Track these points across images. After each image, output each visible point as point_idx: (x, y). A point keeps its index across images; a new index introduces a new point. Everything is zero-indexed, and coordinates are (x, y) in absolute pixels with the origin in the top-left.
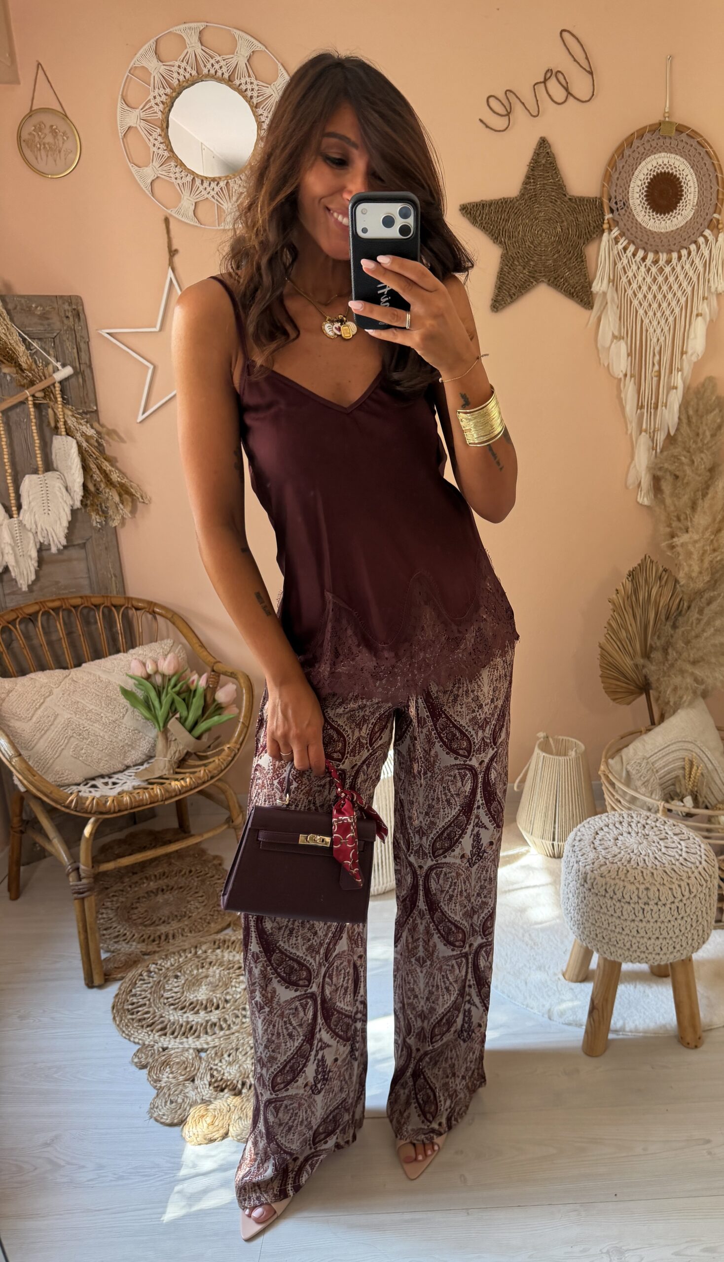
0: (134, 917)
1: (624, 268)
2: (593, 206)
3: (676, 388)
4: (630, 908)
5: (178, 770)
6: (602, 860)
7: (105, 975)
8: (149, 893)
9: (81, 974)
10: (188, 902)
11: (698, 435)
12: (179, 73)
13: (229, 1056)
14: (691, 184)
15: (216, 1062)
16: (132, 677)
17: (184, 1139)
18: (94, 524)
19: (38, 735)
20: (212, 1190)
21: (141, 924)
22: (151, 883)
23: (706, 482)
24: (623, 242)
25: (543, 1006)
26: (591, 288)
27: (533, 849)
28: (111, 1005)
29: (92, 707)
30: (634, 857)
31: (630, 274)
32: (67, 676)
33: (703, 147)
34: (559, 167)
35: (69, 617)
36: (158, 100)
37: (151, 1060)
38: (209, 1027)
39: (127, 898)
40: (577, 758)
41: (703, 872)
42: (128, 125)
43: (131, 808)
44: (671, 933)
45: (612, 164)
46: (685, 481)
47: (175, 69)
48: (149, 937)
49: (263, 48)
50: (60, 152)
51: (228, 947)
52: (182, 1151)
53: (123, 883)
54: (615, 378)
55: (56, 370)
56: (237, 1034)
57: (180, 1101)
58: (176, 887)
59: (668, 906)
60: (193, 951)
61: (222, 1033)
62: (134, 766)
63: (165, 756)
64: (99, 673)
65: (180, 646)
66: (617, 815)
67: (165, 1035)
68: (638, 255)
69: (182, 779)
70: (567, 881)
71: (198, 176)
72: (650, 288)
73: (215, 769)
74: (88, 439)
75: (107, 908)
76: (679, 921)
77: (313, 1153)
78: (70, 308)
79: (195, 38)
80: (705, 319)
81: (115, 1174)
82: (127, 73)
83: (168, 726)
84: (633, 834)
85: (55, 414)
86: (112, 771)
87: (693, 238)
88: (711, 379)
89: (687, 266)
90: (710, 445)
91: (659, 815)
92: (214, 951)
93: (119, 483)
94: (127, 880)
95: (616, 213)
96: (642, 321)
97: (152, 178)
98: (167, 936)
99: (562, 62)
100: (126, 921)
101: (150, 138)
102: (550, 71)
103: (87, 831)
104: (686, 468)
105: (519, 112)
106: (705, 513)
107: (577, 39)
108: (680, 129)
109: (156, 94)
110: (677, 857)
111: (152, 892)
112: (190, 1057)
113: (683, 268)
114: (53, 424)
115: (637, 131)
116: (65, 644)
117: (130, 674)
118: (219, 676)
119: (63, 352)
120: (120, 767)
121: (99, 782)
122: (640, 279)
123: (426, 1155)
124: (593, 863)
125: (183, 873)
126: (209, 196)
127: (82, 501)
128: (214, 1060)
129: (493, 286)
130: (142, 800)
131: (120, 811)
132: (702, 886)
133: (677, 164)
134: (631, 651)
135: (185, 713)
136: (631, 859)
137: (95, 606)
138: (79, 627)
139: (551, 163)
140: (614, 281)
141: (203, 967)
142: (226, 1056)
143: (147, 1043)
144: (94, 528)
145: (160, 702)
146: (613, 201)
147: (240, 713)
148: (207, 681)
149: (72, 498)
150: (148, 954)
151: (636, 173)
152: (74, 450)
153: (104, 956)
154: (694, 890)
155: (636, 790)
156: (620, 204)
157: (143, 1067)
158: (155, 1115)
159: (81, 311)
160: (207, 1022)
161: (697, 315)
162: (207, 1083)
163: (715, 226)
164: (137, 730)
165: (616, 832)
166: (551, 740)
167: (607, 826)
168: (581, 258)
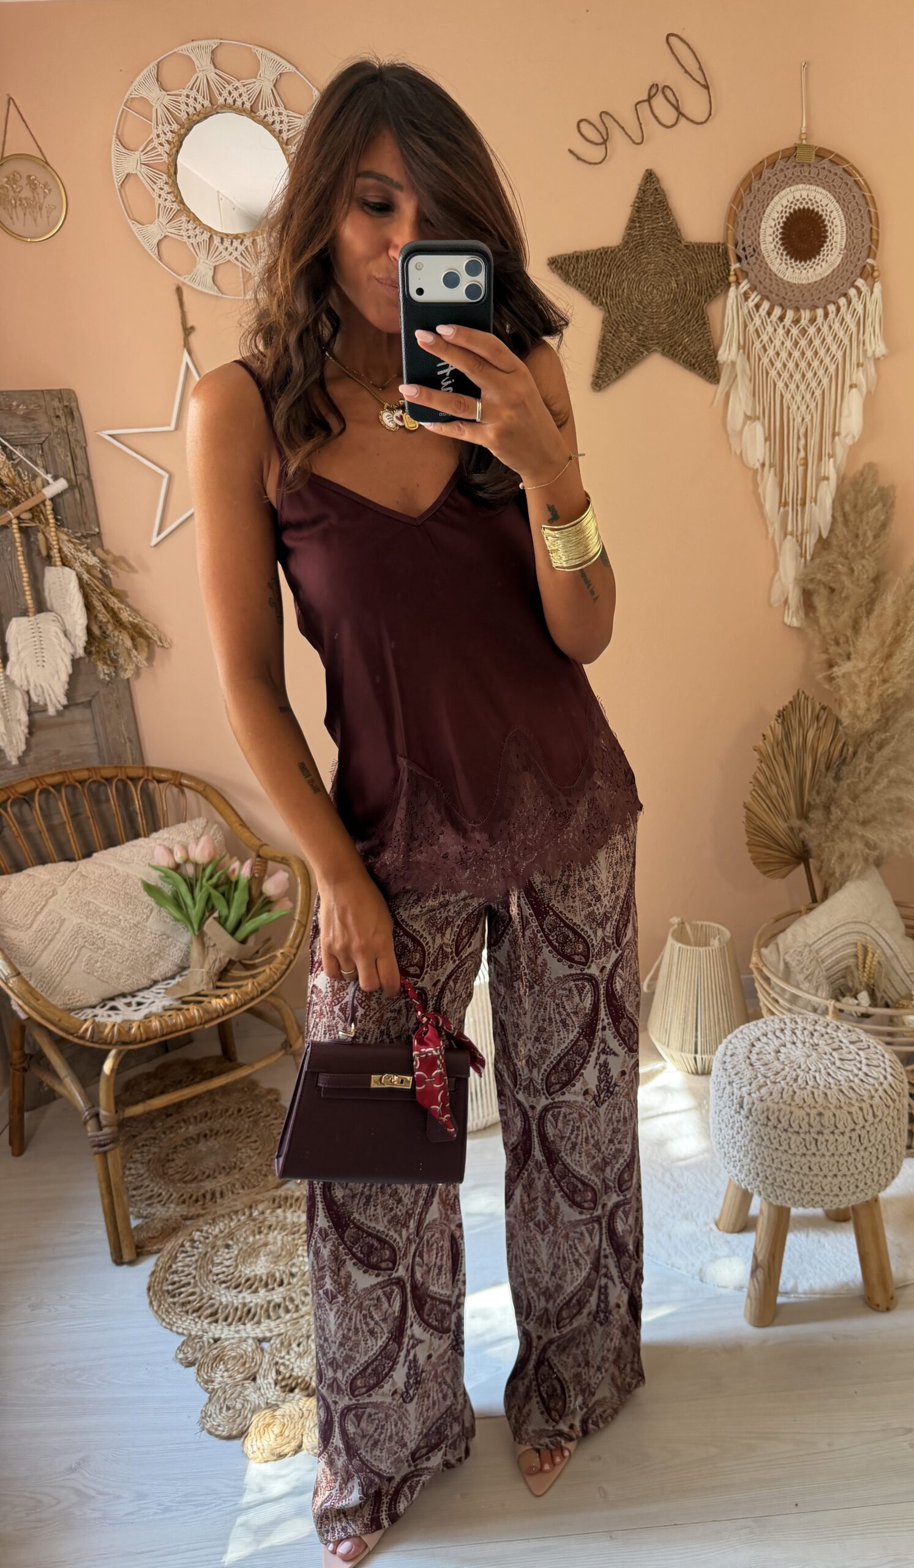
0: (171, 1172)
1: (757, 330)
2: (717, 253)
3: (827, 479)
4: (799, 1139)
5: (219, 984)
6: (761, 1080)
7: (137, 1247)
8: (188, 1141)
9: (106, 1248)
10: (238, 1150)
11: (857, 536)
12: (187, 105)
13: (299, 1345)
14: (837, 222)
15: (283, 1354)
16: (156, 868)
17: (246, 1455)
18: (102, 676)
19: (41, 947)
20: (285, 1520)
21: (180, 1180)
22: (191, 1127)
23: (870, 595)
24: (754, 298)
25: (693, 1265)
26: (716, 356)
27: (670, 1066)
28: (146, 1286)
29: (107, 908)
30: (802, 1074)
31: (765, 338)
32: (74, 870)
33: (850, 175)
34: (671, 206)
35: (74, 795)
36: (163, 139)
37: (199, 1356)
38: (272, 1310)
39: (161, 1147)
40: (722, 949)
41: (889, 1090)
42: (126, 172)
43: (163, 1035)
44: (852, 1168)
45: (737, 200)
46: (843, 595)
47: (183, 99)
48: (191, 1197)
49: (293, 69)
50: (40, 209)
51: (291, 1206)
52: (245, 1470)
53: (154, 1128)
54: (750, 469)
55: (46, 484)
56: (307, 1317)
57: (239, 1406)
58: (221, 1131)
59: (848, 1134)
60: (247, 1213)
61: (288, 1317)
62: (164, 980)
63: (202, 967)
64: (113, 865)
65: (215, 826)
66: (777, 1021)
67: (216, 1321)
68: (774, 313)
69: (225, 995)
70: (719, 1108)
71: (217, 233)
72: (790, 355)
73: (266, 981)
74: (89, 569)
75: (135, 1162)
76: (862, 1153)
77: (412, 1472)
78: (60, 406)
79: (207, 59)
80: (860, 391)
81: (160, 1505)
82: (122, 107)
83: (205, 928)
84: (799, 1044)
85: (47, 539)
86: (135, 988)
87: (842, 290)
88: (870, 466)
89: (836, 326)
90: (873, 548)
91: (829, 1018)
92: (273, 1211)
93: (131, 623)
94: (160, 1124)
95: (744, 261)
96: (782, 397)
97: (159, 237)
98: (213, 1194)
99: (670, 74)
100: (161, 1177)
101: (155, 187)
102: (654, 86)
103: (108, 1066)
104: (844, 578)
105: (617, 137)
106: (870, 634)
107: (688, 45)
108: (821, 154)
109: (160, 132)
110: (856, 1071)
111: (192, 1138)
112: (250, 1349)
113: (830, 327)
114: (44, 553)
115: (768, 158)
116: (70, 829)
117: (154, 863)
118: (266, 863)
119: (54, 461)
120: (146, 982)
121: (120, 1003)
122: (777, 343)
123: (554, 1464)
124: (750, 1084)
125: (230, 1112)
126: (232, 258)
127: (85, 649)
128: (280, 1352)
129: (594, 359)
130: (175, 1024)
131: (148, 1040)
132: (888, 1107)
133: (819, 197)
134: (784, 810)
135: (225, 912)
136: (797, 1076)
137: (107, 779)
138: (86, 808)
139: (660, 202)
140: (745, 347)
141: (260, 1232)
142: (294, 1345)
143: (193, 1333)
144: (102, 681)
145: (193, 898)
146: (741, 246)
147: (294, 908)
148: (252, 870)
149: (73, 646)
150: (191, 1218)
151: (768, 211)
152: (74, 584)
153: (134, 1223)
154: (879, 1113)
155: (798, 987)
157: (191, 1364)
158: (208, 1426)
159: (74, 409)
160: (269, 1302)
161: (851, 387)
162: (272, 1382)
163: (869, 274)
164: (165, 935)
165: (777, 1043)
166: (687, 927)
167: (766, 1035)
168: (703, 321)
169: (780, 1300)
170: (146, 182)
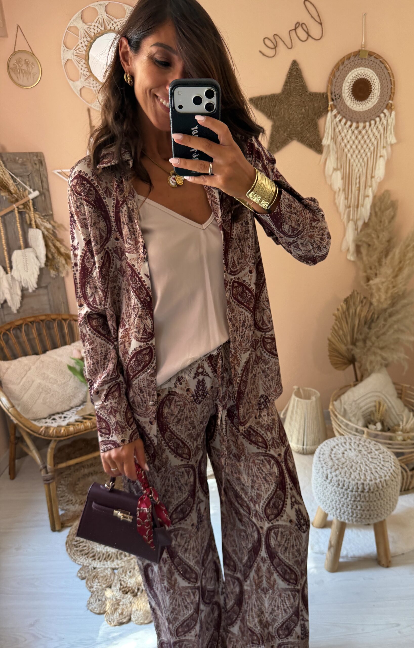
0: (77, 490)
1: (340, 131)
2: (323, 97)
3: (369, 196)
4: (352, 494)
6: (336, 467)
7: (62, 524)
9: (49, 524)
11: (381, 222)
12: (94, 29)
13: (130, 572)
14: (376, 84)
16: (73, 359)
18: (52, 275)
19: (23, 392)
21: (81, 494)
22: (86, 470)
23: (387, 248)
24: (339, 117)
26: (321, 142)
28: (65, 543)
29: (52, 376)
30: (354, 464)
31: (343, 135)
32: (38, 359)
33: (383, 63)
34: (304, 76)
35: (39, 326)
36: (83, 44)
37: (87, 575)
38: (118, 555)
39: (74, 479)
40: (317, 401)
41: (393, 473)
42: (67, 59)
43: (74, 434)
45: (333, 74)
47: (92, 27)
50: (30, 74)
54: (334, 191)
55: (30, 193)
56: (134, 560)
57: (104, 599)
58: (99, 472)
59: (375, 493)
61: (125, 559)
62: (76, 406)
64: (55, 357)
66: (342, 438)
67: (95, 559)
68: (348, 124)
72: (354, 142)
74: (48, 230)
75: (62, 484)
76: (380, 501)
78: (37, 159)
79: (103, 9)
80: (384, 159)
82: (66, 30)
84: (353, 450)
85: (30, 217)
86: (63, 410)
87: (378, 114)
88: (387, 191)
90: (388, 227)
91: (365, 437)
93: (64, 252)
95: (335, 101)
96: (350, 160)
97: (81, 87)
99: (304, 18)
100: (73, 492)
101: (79, 65)
102: (298, 23)
104: (375, 240)
105: (281, 46)
106: (388, 266)
107: (314, 5)
108: (371, 54)
109: (82, 41)
110: (378, 464)
111: (86, 475)
112: (109, 573)
113: (372, 131)
114: (28, 222)
115: (347, 56)
116: (37, 341)
117: (72, 357)
119: (34, 183)
120: (68, 408)
121: (57, 417)
122: (348, 137)
124: (331, 468)
127: (45, 264)
128: (122, 575)
130: (80, 429)
131: (68, 435)
132: (392, 480)
133: (369, 73)
134: (345, 341)
136: (352, 465)
137: (53, 320)
138: (44, 332)
139: (299, 74)
140: (334, 139)
142: (128, 572)
143: (85, 564)
144: (52, 278)
146: (333, 94)
149: (40, 263)
151: (346, 79)
152: (41, 236)
153: (61, 512)
154: (389, 483)
155: (349, 420)
156: (337, 96)
157: (83, 579)
158: (90, 608)
159: (43, 161)
161: (381, 156)
162: (118, 588)
163: (390, 107)
164: (76, 388)
165: (343, 449)
166: (301, 390)
167: (337, 445)
168: (316, 126)
169: (341, 560)
170: (75, 63)
